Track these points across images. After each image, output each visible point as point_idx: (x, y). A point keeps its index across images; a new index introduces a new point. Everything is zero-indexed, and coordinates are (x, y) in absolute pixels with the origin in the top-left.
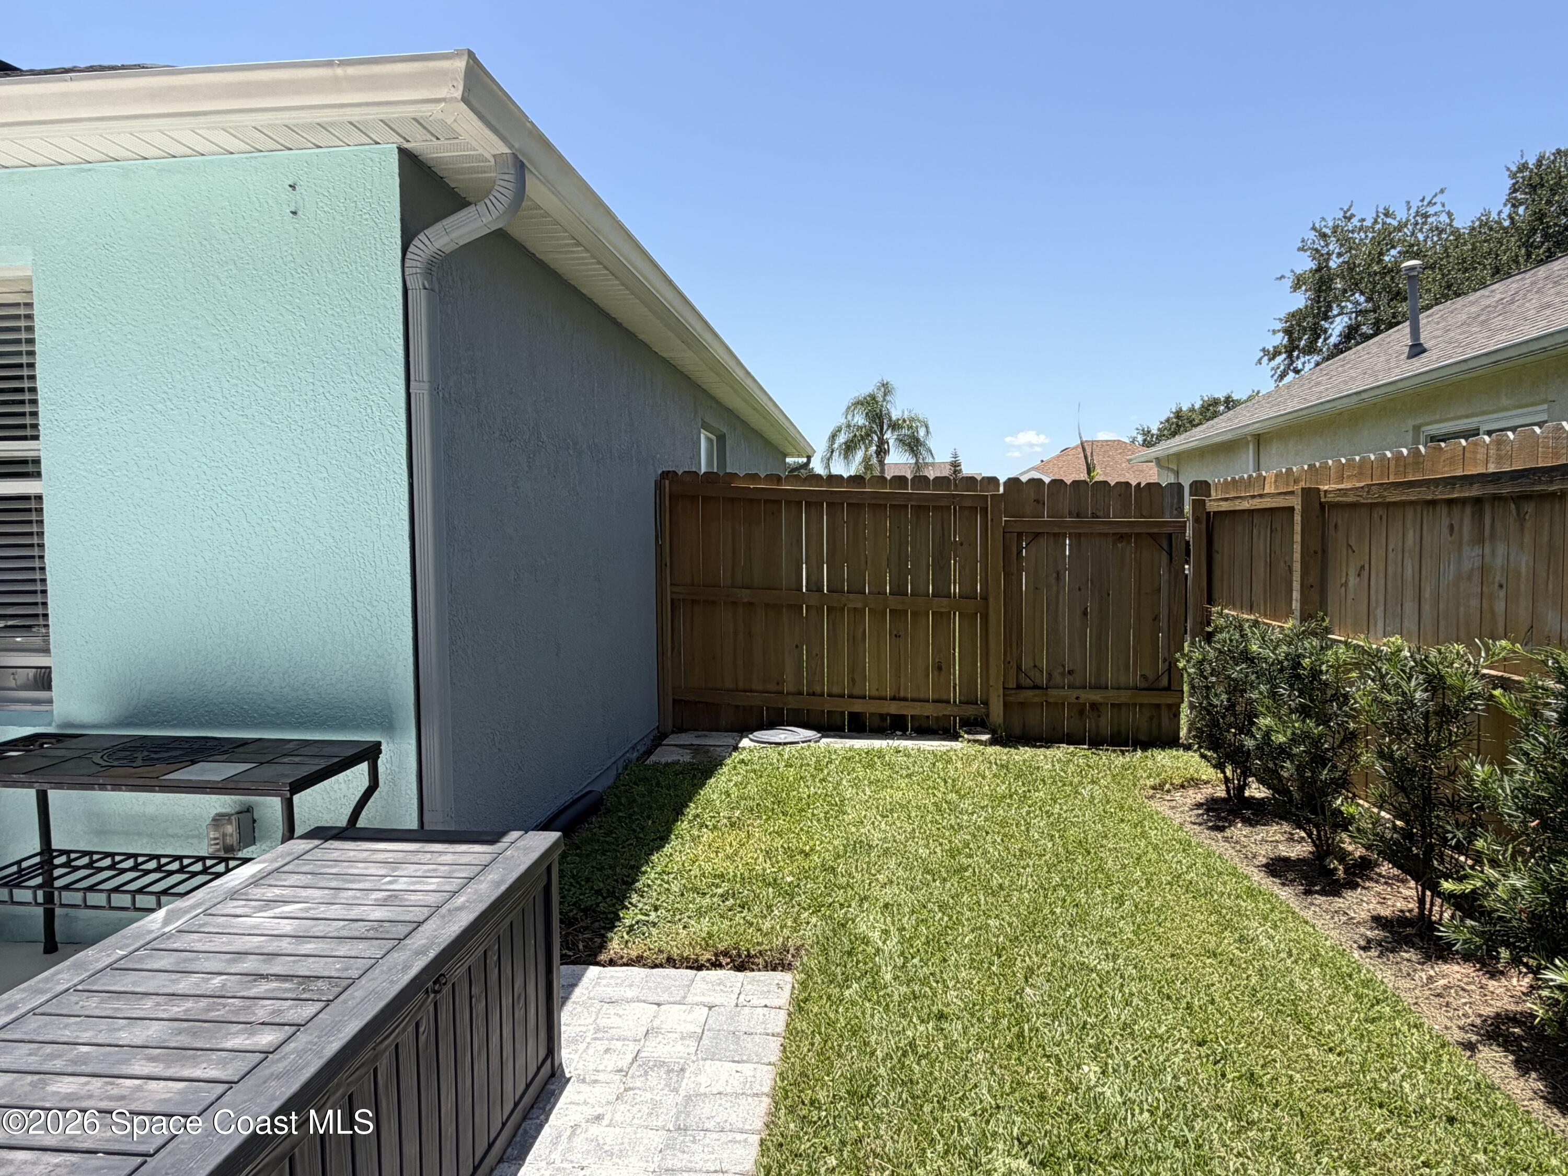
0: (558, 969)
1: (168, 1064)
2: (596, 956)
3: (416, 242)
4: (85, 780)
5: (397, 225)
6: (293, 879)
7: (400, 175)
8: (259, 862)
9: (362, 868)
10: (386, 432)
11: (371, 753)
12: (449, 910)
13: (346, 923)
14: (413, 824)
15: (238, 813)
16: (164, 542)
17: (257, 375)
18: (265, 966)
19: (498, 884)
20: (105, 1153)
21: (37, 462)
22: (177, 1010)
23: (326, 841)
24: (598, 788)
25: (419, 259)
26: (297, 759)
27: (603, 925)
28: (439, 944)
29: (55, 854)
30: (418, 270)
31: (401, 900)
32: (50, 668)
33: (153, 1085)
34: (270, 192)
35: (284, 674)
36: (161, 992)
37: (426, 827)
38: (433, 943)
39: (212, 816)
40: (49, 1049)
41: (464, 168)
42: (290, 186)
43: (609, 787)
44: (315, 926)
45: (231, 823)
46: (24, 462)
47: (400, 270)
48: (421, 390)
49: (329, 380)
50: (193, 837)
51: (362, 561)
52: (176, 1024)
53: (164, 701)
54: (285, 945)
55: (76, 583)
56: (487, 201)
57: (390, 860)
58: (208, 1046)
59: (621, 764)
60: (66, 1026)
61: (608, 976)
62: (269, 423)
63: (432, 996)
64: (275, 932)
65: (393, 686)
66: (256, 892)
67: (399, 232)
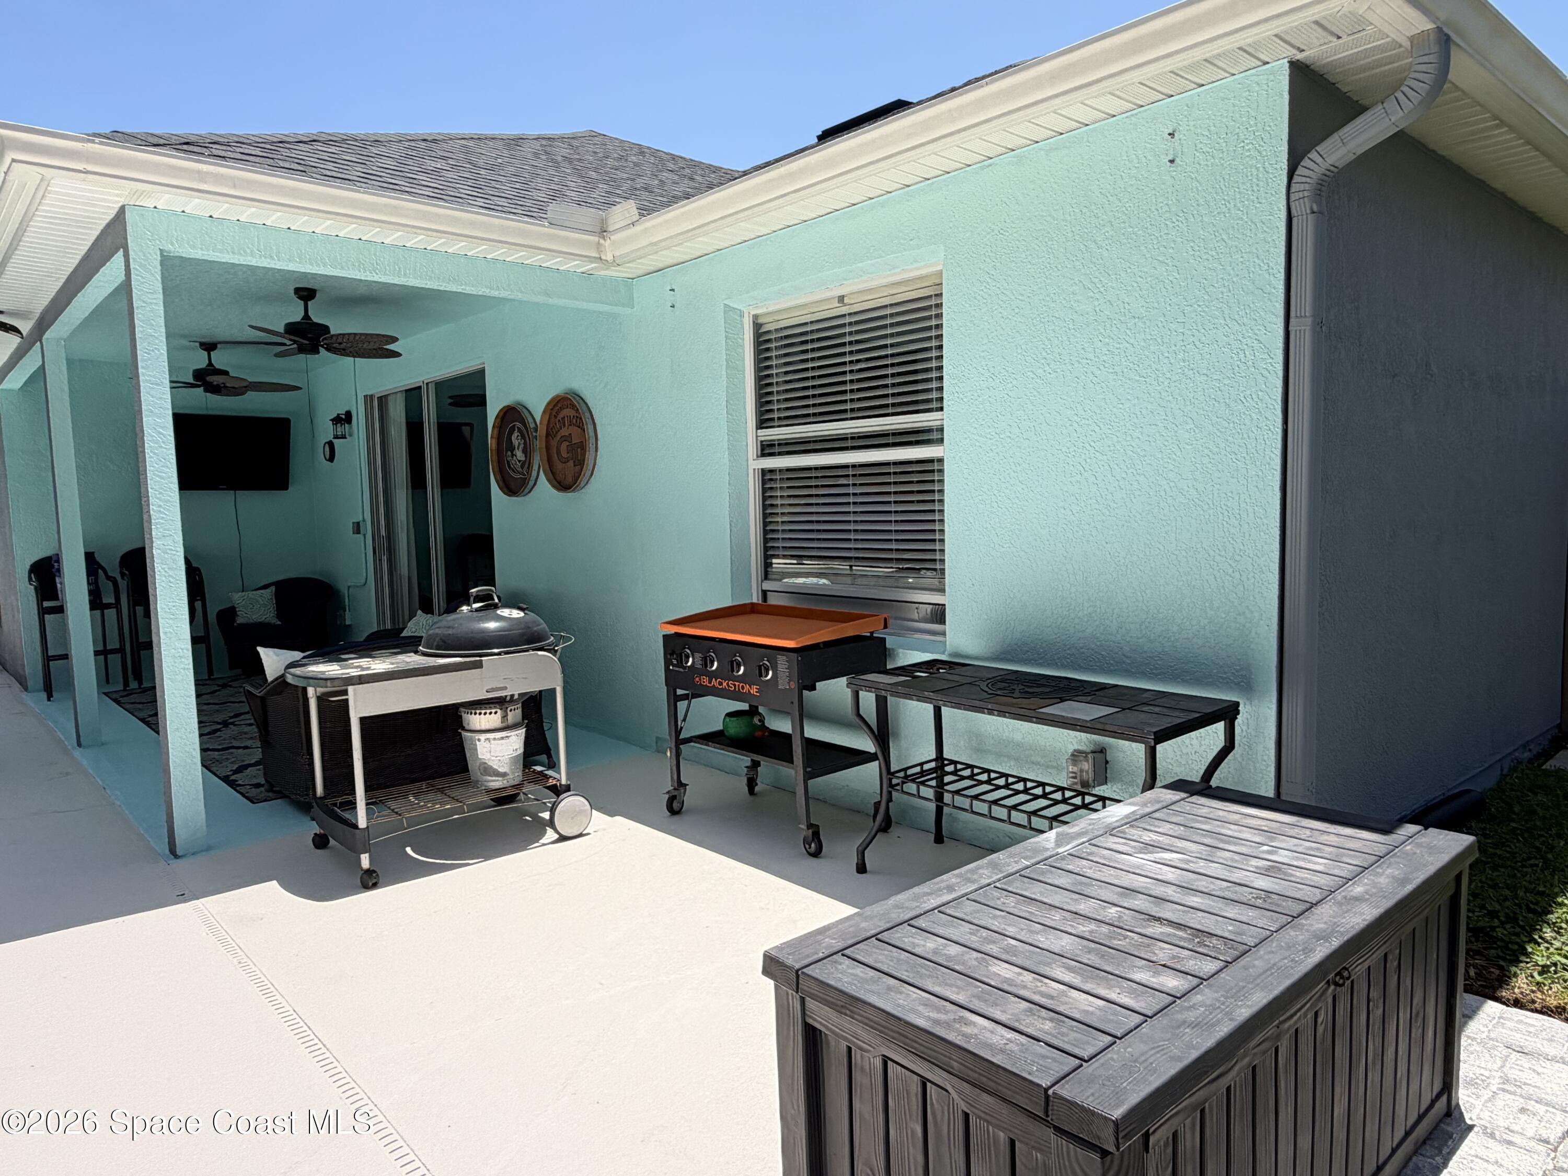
0: (1461, 995)
1: (1086, 979)
2: (1495, 989)
3: (1306, 162)
4: (978, 703)
5: (1285, 148)
6: (1165, 828)
7: (1290, 93)
8: (1130, 804)
9: (1235, 831)
10: (1260, 376)
11: (1228, 713)
12: (1345, 898)
13: (1229, 884)
14: (1270, 793)
15: (1093, 752)
16: (1039, 497)
17: (1128, 332)
18: (1155, 909)
19: (1403, 882)
20: (1046, 1044)
21: (941, 430)
22: (1085, 928)
23: (1192, 795)
24: (1479, 786)
25: (1308, 180)
26: (1157, 709)
27: (1501, 954)
28: (1342, 934)
29: (946, 762)
30: (1306, 194)
31: (1285, 874)
32: (944, 605)
33: (1075, 994)
34: (1148, 145)
35: (1141, 625)
36: (1065, 908)
37: (1283, 797)
38: (1333, 932)
39: (1070, 751)
40: (985, 933)
41: (1362, 66)
42: (1170, 134)
43: (1491, 789)
44: (1200, 880)
45: (1087, 761)
46: (929, 430)
47: (1284, 197)
48: (1303, 327)
49: (1200, 328)
50: (1053, 767)
51: (1226, 513)
52: (1085, 942)
53: (1032, 642)
54: (1170, 892)
55: (967, 533)
56: (1399, 95)
57: (1264, 828)
58: (1117, 972)
59: (1506, 765)
60: (995, 917)
61: (1516, 1019)
62: (1137, 378)
63: (1332, 987)
64: (1159, 877)
65: (1252, 646)
66: (1134, 833)
67: (1286, 156)
